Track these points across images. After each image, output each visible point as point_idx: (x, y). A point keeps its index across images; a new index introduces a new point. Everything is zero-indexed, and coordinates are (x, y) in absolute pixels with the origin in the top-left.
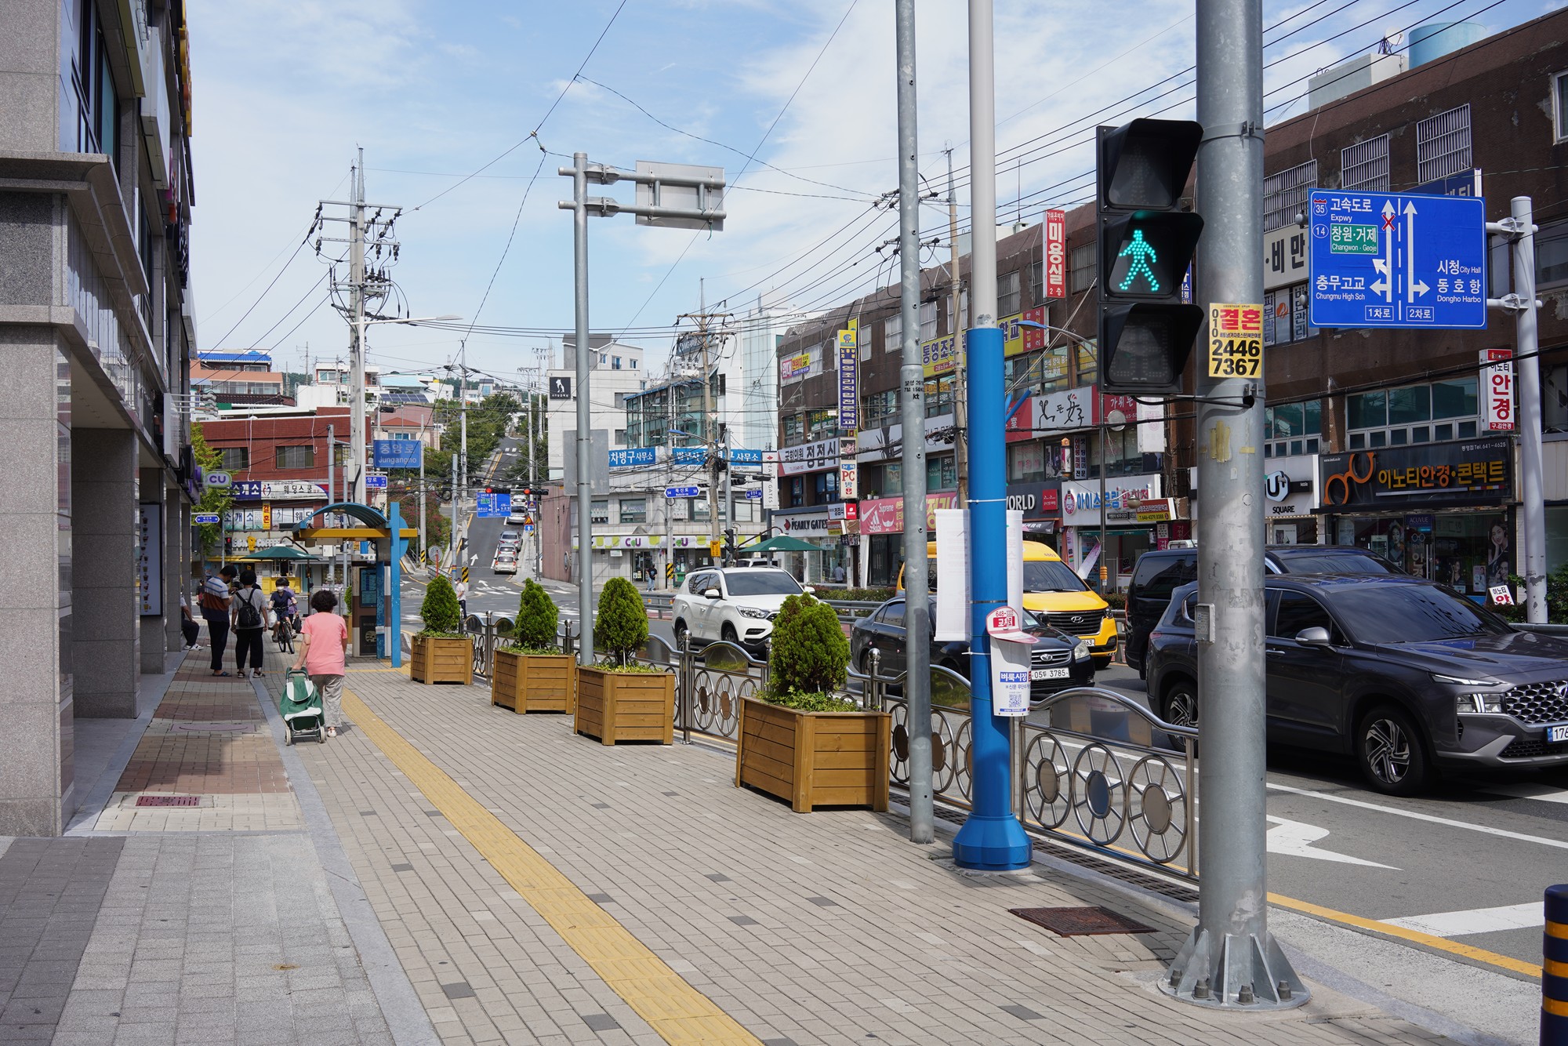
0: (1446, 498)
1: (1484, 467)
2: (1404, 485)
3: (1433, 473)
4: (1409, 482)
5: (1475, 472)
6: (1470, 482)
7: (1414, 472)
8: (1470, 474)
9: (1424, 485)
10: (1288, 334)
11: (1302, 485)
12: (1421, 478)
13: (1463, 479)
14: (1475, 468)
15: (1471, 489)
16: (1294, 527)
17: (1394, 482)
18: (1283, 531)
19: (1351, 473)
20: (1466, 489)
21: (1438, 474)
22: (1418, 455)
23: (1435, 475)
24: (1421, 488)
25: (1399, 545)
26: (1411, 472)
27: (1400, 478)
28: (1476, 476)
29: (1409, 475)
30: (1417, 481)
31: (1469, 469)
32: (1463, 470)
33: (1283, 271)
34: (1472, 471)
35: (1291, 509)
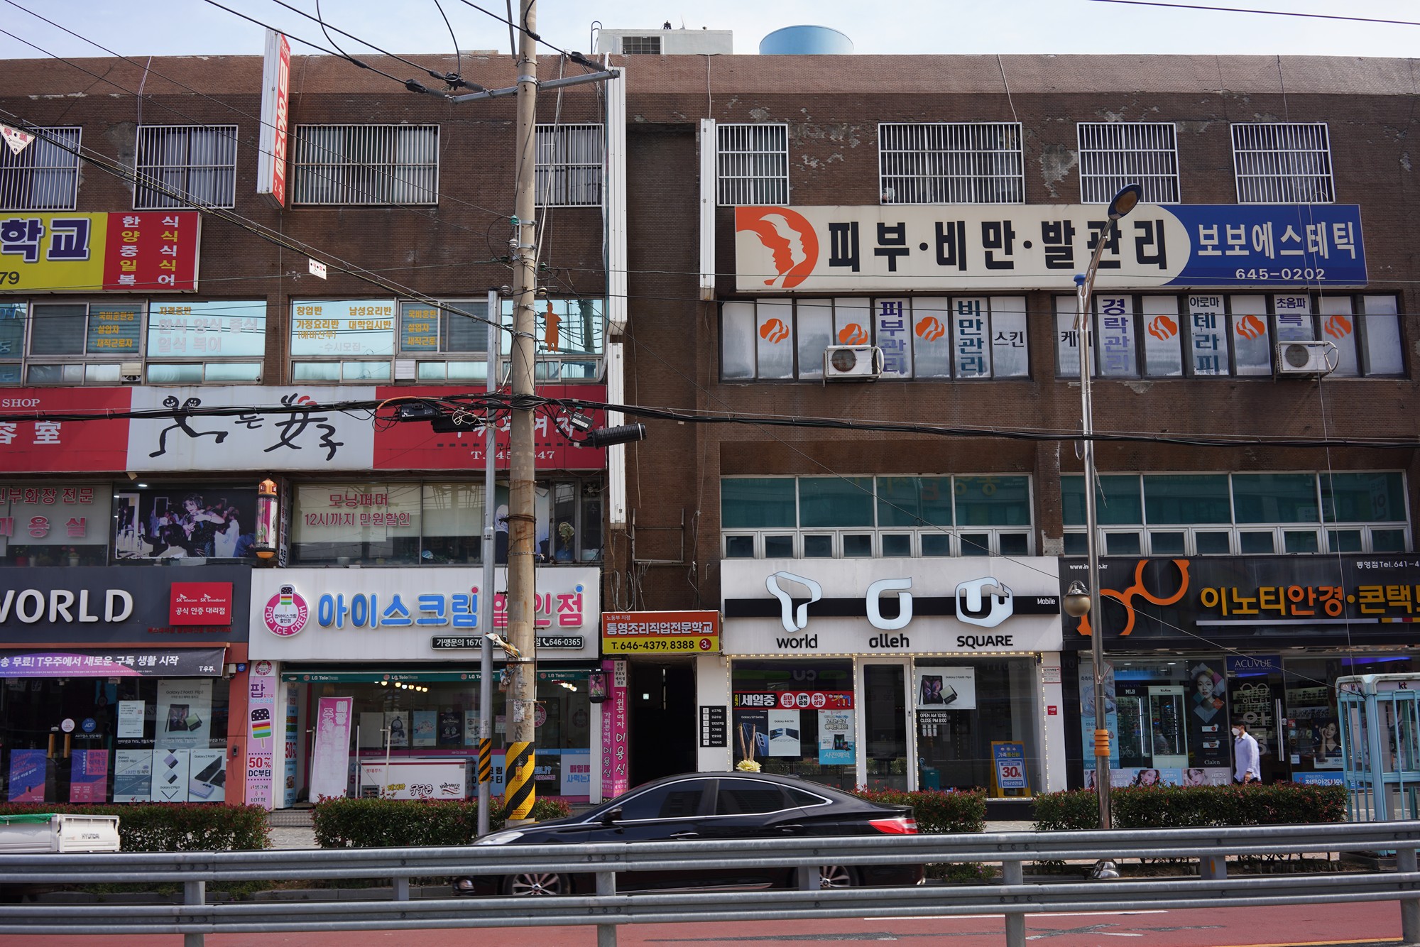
0: (1330, 633)
1: (1408, 592)
2: (1256, 612)
3: (1312, 596)
4: (1263, 606)
5: (1389, 598)
6: (1382, 611)
7: (1277, 593)
8: (1382, 600)
9: (1294, 612)
10: (947, 366)
11: (1040, 602)
12: (1288, 602)
13: (1369, 606)
14: (1389, 593)
15: (1384, 620)
16: (970, 672)
17: (1232, 605)
18: (940, 678)
19: (1139, 589)
20: (1375, 621)
21: (1322, 599)
22: (1274, 570)
23: (1316, 600)
24: (1289, 615)
25: (1211, 701)
26: (1266, 593)
27: (1245, 601)
28: (1391, 604)
29: (1263, 598)
30: (1282, 607)
31: (1381, 593)
32: (1370, 595)
33: (963, 267)
34: (1385, 596)
35: (1005, 640)
